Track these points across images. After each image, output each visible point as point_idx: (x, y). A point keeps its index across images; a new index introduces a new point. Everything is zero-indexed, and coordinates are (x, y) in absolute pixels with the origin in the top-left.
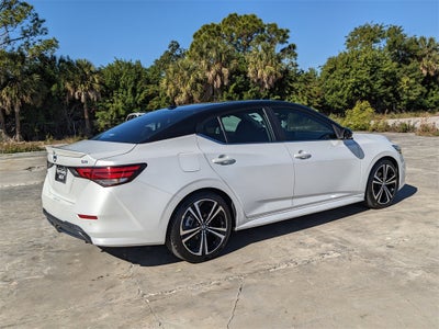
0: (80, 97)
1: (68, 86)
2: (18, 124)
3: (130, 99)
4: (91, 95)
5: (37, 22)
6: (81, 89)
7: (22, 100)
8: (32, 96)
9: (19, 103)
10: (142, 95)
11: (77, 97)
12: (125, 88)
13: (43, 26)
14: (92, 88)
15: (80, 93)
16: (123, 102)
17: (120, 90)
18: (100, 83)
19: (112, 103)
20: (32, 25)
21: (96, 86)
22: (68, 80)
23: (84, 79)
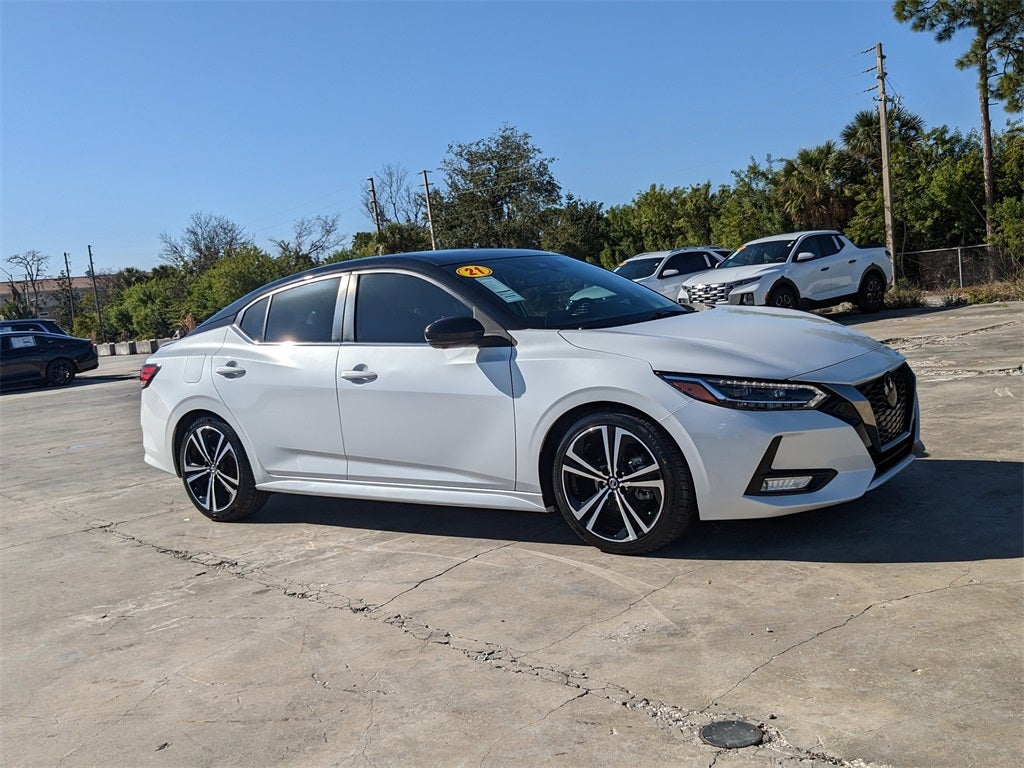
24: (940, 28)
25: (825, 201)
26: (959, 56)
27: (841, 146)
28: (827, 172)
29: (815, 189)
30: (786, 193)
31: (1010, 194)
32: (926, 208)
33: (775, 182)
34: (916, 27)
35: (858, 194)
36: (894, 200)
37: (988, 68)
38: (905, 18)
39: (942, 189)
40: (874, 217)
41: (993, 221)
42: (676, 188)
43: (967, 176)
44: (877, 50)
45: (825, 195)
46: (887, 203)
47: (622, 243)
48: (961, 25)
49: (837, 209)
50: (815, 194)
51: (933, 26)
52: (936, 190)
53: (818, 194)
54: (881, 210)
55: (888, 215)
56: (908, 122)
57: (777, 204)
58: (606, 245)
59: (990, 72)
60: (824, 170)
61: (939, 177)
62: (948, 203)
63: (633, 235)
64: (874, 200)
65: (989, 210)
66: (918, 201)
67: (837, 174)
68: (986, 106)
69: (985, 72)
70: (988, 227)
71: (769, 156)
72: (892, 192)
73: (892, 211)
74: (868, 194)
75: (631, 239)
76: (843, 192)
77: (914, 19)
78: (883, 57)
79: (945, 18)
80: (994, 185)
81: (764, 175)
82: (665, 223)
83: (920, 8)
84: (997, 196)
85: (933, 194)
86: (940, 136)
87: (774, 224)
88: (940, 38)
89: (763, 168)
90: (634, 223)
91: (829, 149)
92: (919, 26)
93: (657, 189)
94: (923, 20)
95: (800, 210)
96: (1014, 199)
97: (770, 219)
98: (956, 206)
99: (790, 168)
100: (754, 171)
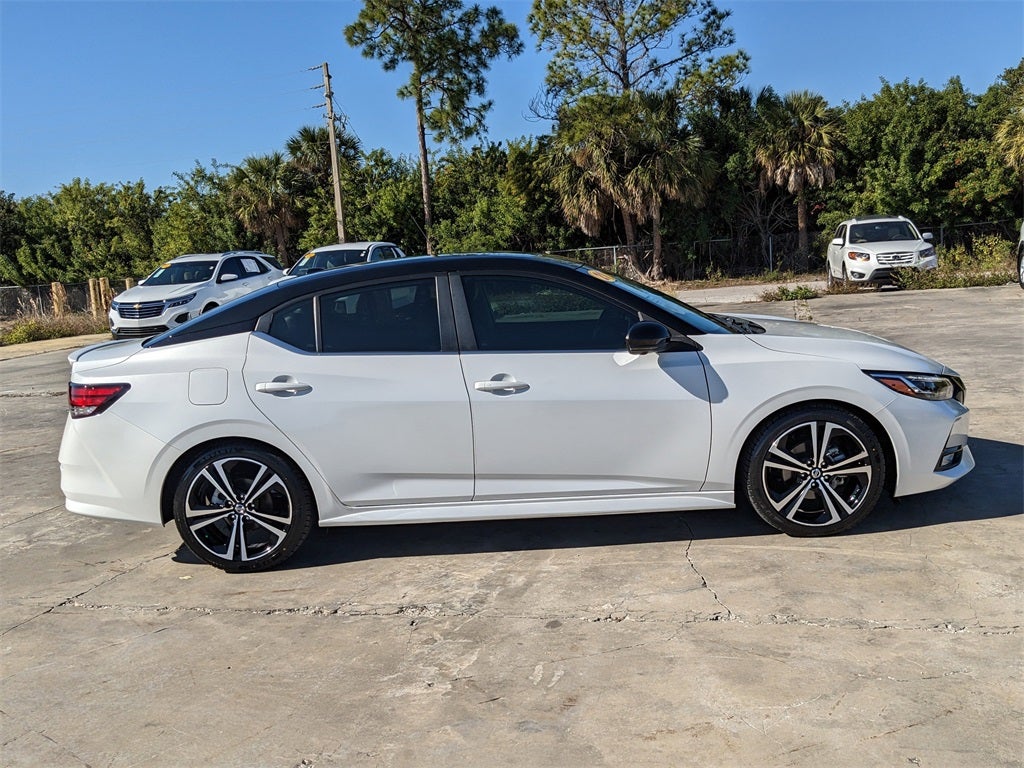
0: (786, 181)
1: (762, 157)
2: (657, 245)
3: (904, 180)
4: (812, 174)
5: (715, 17)
6: (789, 159)
7: (663, 194)
8: (683, 183)
9: (656, 201)
10: (938, 168)
11: (779, 181)
12: (894, 151)
13: (725, 24)
14: (813, 158)
15: (786, 172)
16: (886, 186)
17: (882, 159)
18: (835, 145)
19: (861, 190)
20: (702, 26)
21: (825, 152)
22: (764, 142)
23: (798, 138)
24: (387, 58)
25: (276, 210)
26: (400, 87)
27: (287, 158)
28: (278, 181)
29: (267, 198)
30: (237, 200)
31: (445, 217)
32: (374, 224)
33: (224, 189)
34: (365, 53)
35: (311, 206)
36: (345, 216)
37: (424, 101)
38: (356, 43)
39: (390, 207)
40: (327, 229)
41: (432, 239)
42: (103, 184)
43: (409, 197)
44: (324, 69)
45: (277, 204)
46: (340, 217)
47: (43, 241)
48: (404, 58)
49: (289, 220)
50: (267, 203)
51: (381, 55)
52: (385, 209)
53: (270, 204)
54: (334, 223)
55: (340, 228)
56: (347, 142)
57: (229, 210)
58: (23, 242)
59: (426, 104)
60: (275, 179)
61: (386, 197)
62: (394, 221)
63: (56, 234)
64: (326, 213)
65: (430, 230)
66: (368, 217)
67: (287, 184)
68: (423, 134)
69: (421, 104)
70: (429, 246)
71: (214, 161)
72: (344, 207)
73: (345, 225)
74: (320, 207)
75: (54, 237)
76: (294, 203)
77: (363, 46)
78: (329, 77)
79: (392, 50)
80: (432, 207)
81: (211, 179)
82: (95, 222)
83: (368, 36)
84: (435, 218)
85: (382, 211)
86: (379, 158)
87: (226, 231)
88: (387, 67)
89: (208, 173)
90: (58, 219)
91: (278, 160)
92: (369, 53)
93: (83, 185)
94: (372, 48)
95: (253, 218)
96: (449, 222)
97: (221, 225)
98: (401, 224)
99: (240, 176)
100: (201, 175)
